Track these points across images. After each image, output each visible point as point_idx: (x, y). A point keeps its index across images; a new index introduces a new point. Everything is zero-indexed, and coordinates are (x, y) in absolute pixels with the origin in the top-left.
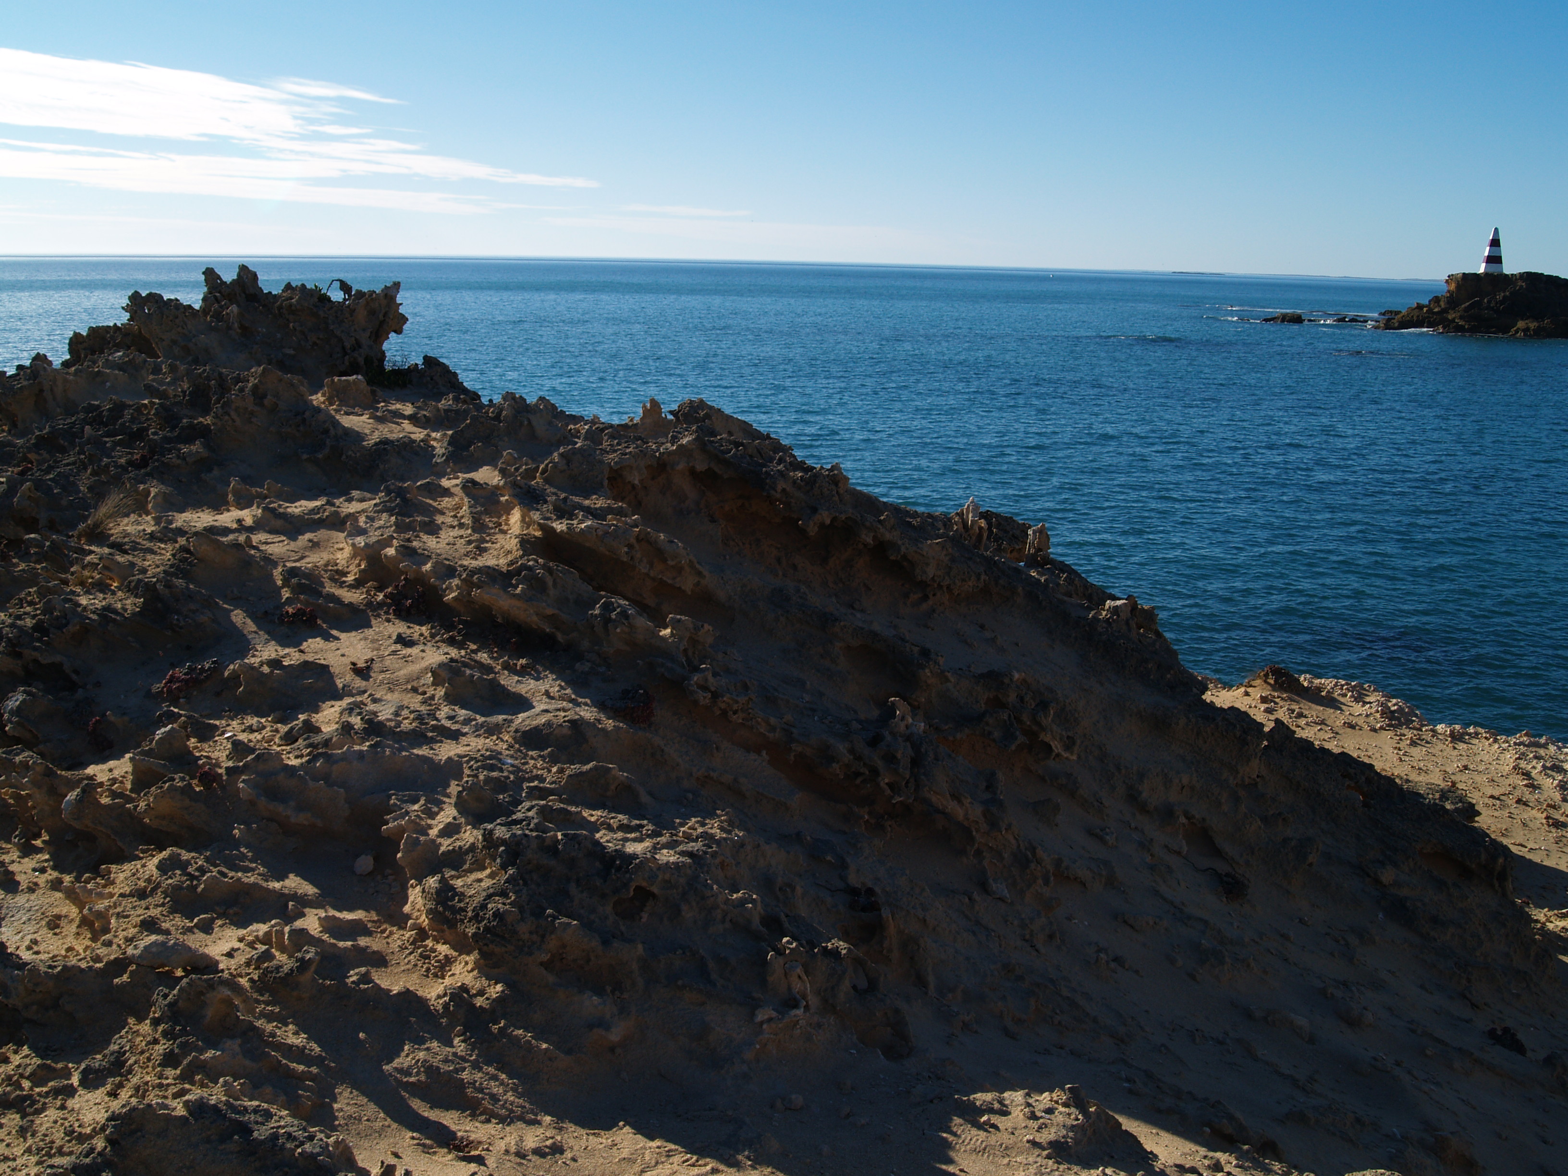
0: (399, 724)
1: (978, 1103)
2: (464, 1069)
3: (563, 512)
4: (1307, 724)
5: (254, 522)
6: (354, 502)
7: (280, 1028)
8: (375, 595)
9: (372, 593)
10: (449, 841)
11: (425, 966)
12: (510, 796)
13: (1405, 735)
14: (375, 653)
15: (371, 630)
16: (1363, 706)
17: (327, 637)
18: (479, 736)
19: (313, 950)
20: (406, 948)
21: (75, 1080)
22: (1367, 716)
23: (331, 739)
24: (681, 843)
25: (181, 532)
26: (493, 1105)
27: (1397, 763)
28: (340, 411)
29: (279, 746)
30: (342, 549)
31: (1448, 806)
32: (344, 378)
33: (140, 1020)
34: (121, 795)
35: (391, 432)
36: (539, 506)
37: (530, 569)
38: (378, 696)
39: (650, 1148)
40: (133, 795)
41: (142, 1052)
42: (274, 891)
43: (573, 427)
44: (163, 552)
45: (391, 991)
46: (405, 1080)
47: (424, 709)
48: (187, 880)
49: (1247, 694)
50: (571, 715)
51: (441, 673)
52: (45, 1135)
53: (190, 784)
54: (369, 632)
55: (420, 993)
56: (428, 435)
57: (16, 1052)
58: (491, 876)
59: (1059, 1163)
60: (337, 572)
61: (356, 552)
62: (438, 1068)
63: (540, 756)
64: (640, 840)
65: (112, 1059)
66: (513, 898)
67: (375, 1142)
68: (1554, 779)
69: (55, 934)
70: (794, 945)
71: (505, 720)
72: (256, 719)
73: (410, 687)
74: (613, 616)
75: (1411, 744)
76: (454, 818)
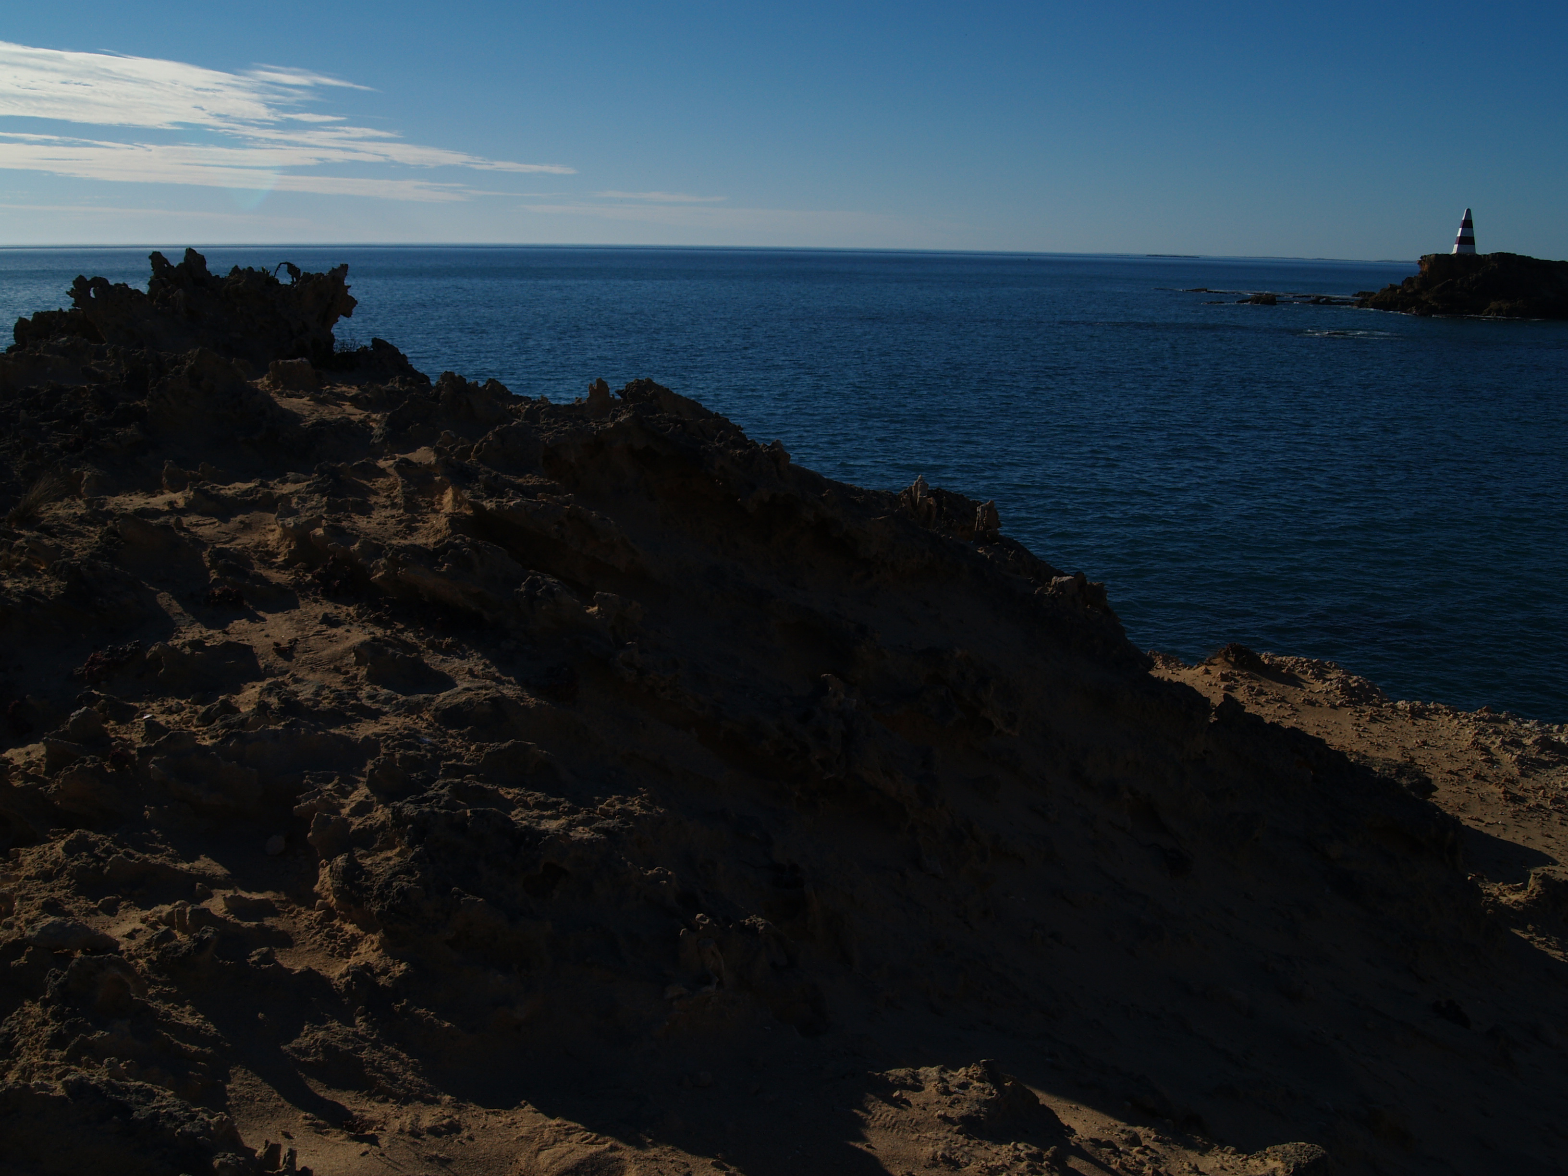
0: (317, 704)
1: (890, 1079)
2: (363, 1049)
3: (493, 491)
4: (1267, 701)
5: (186, 504)
6: (288, 484)
7: (176, 1009)
8: (304, 575)
9: (301, 574)
10: (360, 820)
11: (331, 946)
12: (425, 774)
13: (1364, 712)
14: (300, 633)
15: (297, 611)
16: (1323, 683)
17: (253, 618)
18: (399, 715)
19: (212, 929)
20: (313, 928)
22: (1327, 693)
23: (247, 719)
24: (598, 819)
25: (110, 514)
26: (391, 1084)
27: (1356, 739)
28: (280, 393)
29: (197, 727)
30: (273, 530)
31: (1404, 782)
32: (289, 361)
33: (35, 1001)
34: (34, 778)
35: (331, 413)
36: (471, 485)
37: (456, 547)
38: (300, 676)
39: (550, 1126)
40: (47, 778)
41: (32, 1034)
42: (181, 871)
43: (513, 406)
44: (92, 535)
45: (293, 971)
46: (303, 1060)
47: (344, 688)
48: (93, 862)
49: (1207, 672)
50: (492, 693)
51: (359, 651)
53: (101, 766)
54: (296, 613)
55: (323, 973)
56: (368, 417)
58: (400, 854)
59: (970, 1138)
60: (268, 553)
61: (287, 533)
62: (337, 1048)
63: (459, 734)
64: (556, 817)
66: (418, 876)
67: (266, 1122)
68: (1513, 754)
70: (708, 921)
71: (425, 699)
72: (176, 700)
73: (332, 667)
74: (539, 593)
75: (1370, 721)
76: (367, 797)
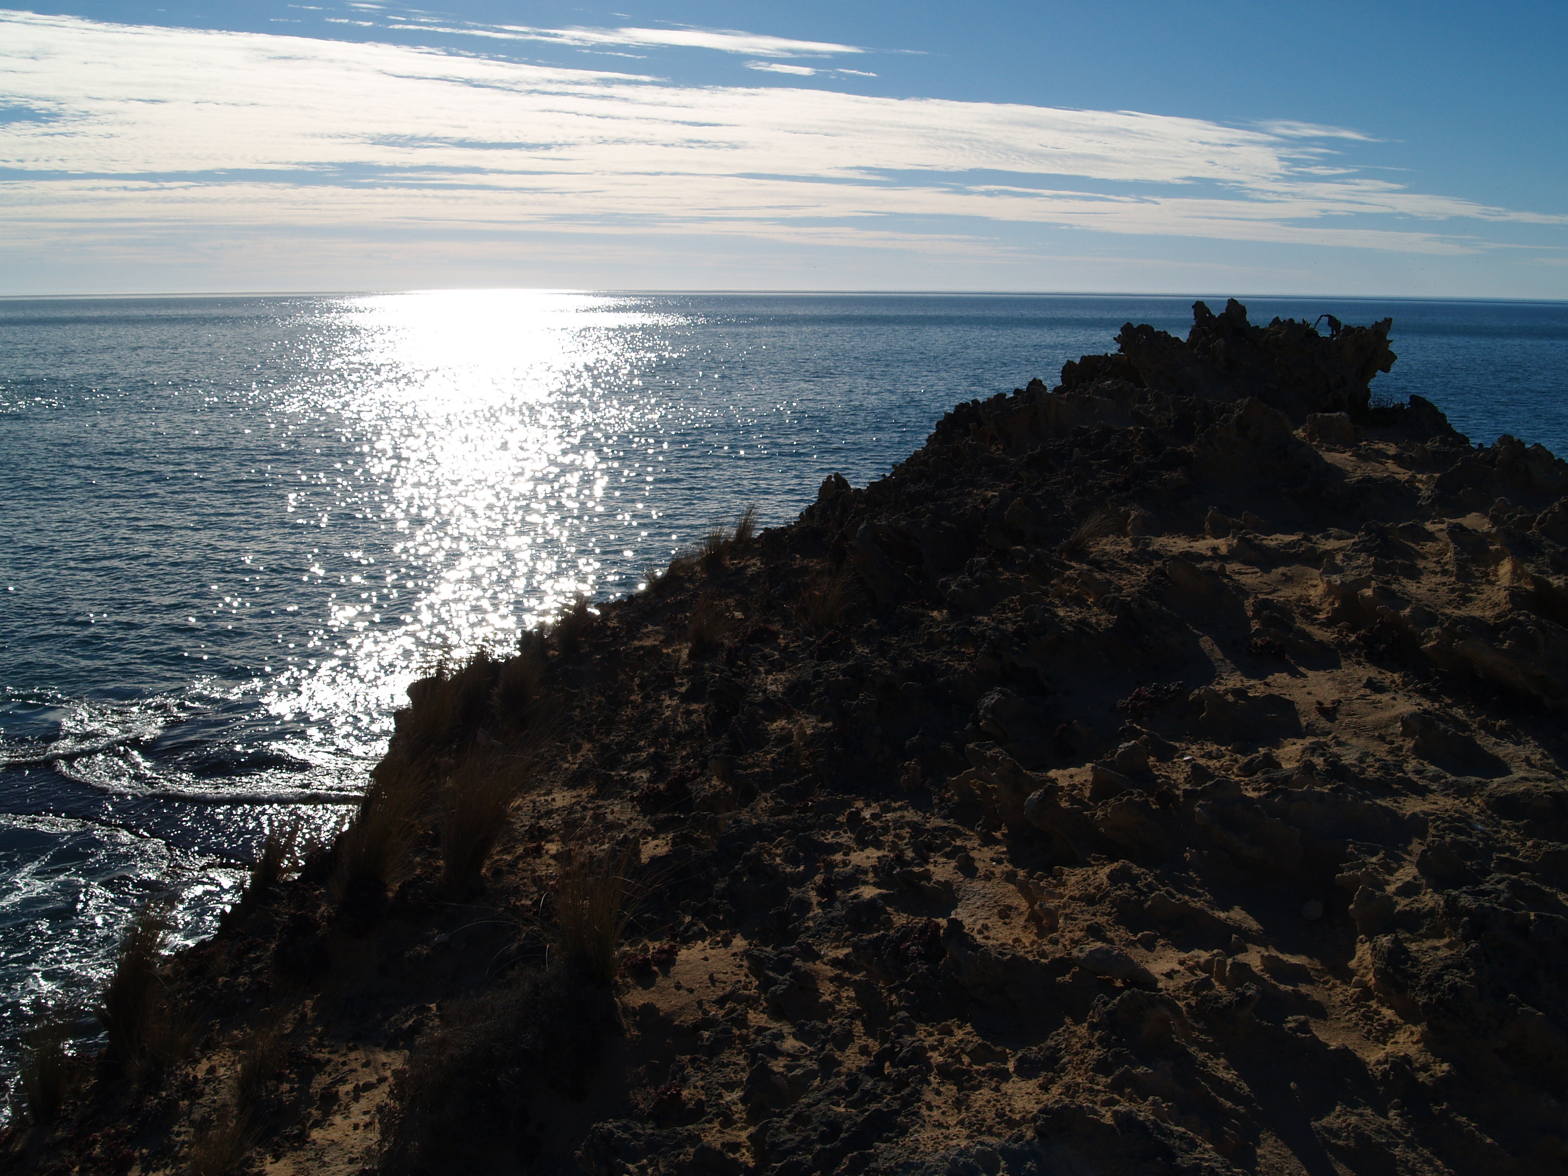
0: (1363, 771)
2: (1397, 1145)
3: (1562, 566)
5: (1229, 551)
6: (1331, 540)
7: (1212, 1059)
8: (1347, 635)
9: (1344, 634)
10: (1407, 901)
11: (1367, 1027)
12: (1478, 864)
14: (1343, 695)
15: (1340, 671)
17: (1294, 673)
18: (1448, 795)
19: (1254, 987)
20: (1349, 1005)
21: (1011, 1066)
23: (1291, 776)
25: (1157, 555)
28: (1321, 447)
29: (1237, 776)
30: (1315, 586)
32: (1327, 414)
33: (1078, 1022)
34: (1080, 802)
35: (1375, 471)
36: (1534, 558)
37: (1520, 624)
38: (1342, 739)
40: (1092, 803)
41: (1077, 1054)
42: (1219, 920)
44: (1140, 573)
45: (1329, 1046)
46: (1333, 1141)
47: (1390, 759)
48: (1135, 894)
50: (1553, 787)
51: (1409, 724)
52: (978, 1112)
53: (1147, 801)
54: (1338, 673)
55: (1358, 1054)
56: (1414, 476)
57: (960, 1027)
58: (1449, 946)
60: (1310, 608)
61: (1331, 589)
62: (1369, 1137)
63: (1514, 826)
65: (1048, 1053)
66: (1473, 974)
69: (1005, 923)
71: (1478, 782)
72: (1215, 746)
73: (1376, 734)
76: (1415, 878)
